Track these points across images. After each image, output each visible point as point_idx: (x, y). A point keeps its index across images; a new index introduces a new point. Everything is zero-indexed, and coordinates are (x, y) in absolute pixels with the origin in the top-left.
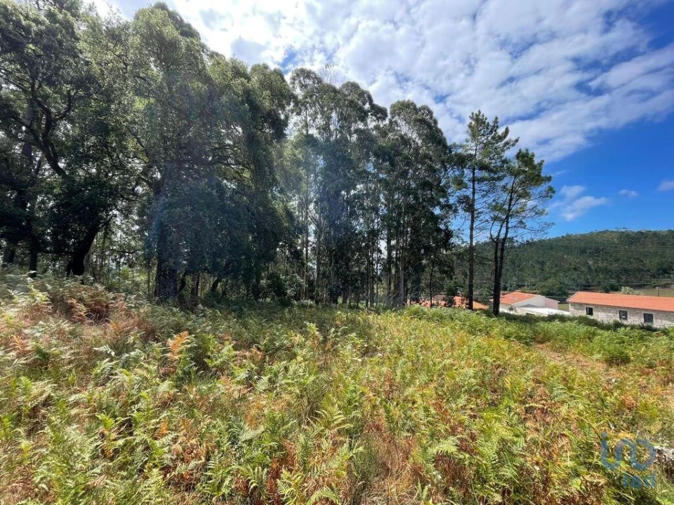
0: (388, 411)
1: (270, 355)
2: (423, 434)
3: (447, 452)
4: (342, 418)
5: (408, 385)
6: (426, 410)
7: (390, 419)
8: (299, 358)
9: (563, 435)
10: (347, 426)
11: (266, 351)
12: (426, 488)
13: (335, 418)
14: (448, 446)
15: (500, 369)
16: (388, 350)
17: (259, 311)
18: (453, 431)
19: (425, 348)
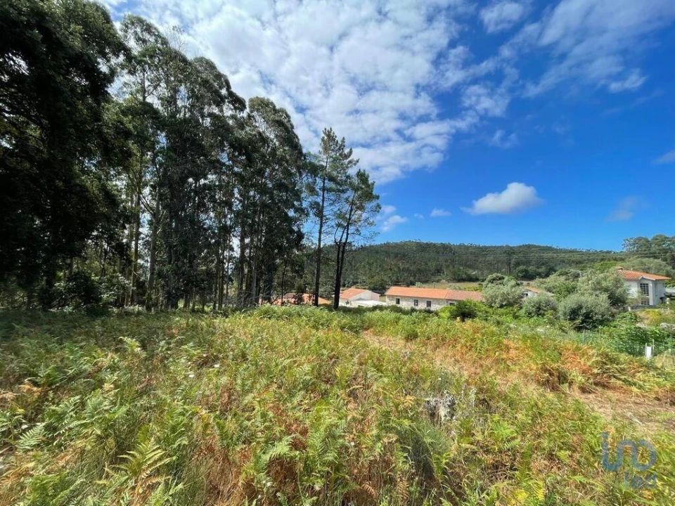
0: (221, 427)
1: (55, 391)
2: (258, 443)
3: (280, 454)
4: (160, 453)
5: (248, 392)
6: (264, 415)
7: (224, 436)
8: (107, 386)
9: (373, 408)
10: (167, 460)
11: (49, 386)
12: (254, 502)
13: (148, 457)
14: (282, 448)
15: (333, 360)
16: (231, 357)
17: (46, 327)
18: (288, 432)
19: (271, 348)
